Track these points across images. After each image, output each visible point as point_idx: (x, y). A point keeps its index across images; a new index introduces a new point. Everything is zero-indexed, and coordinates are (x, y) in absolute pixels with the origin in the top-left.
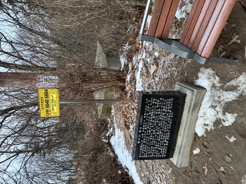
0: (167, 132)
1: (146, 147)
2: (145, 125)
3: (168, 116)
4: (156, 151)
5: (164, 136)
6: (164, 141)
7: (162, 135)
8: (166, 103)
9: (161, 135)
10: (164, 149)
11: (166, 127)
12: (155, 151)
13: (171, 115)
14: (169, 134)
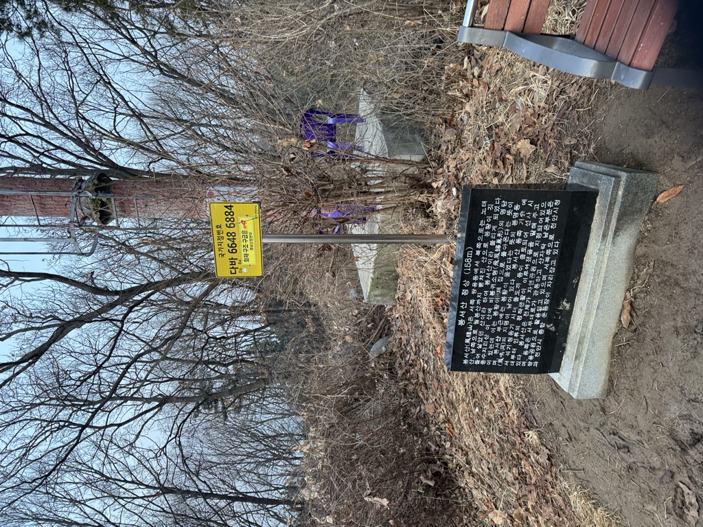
0: (543, 297)
1: (483, 337)
2: (479, 274)
3: (545, 250)
4: (511, 350)
5: (533, 307)
6: (533, 321)
7: (528, 304)
8: (538, 212)
9: (526, 304)
10: (533, 345)
11: (540, 283)
12: (508, 350)
13: (552, 249)
14: (547, 302)
